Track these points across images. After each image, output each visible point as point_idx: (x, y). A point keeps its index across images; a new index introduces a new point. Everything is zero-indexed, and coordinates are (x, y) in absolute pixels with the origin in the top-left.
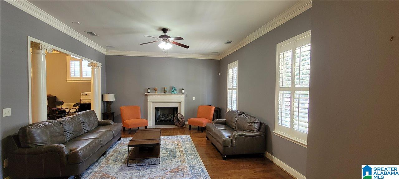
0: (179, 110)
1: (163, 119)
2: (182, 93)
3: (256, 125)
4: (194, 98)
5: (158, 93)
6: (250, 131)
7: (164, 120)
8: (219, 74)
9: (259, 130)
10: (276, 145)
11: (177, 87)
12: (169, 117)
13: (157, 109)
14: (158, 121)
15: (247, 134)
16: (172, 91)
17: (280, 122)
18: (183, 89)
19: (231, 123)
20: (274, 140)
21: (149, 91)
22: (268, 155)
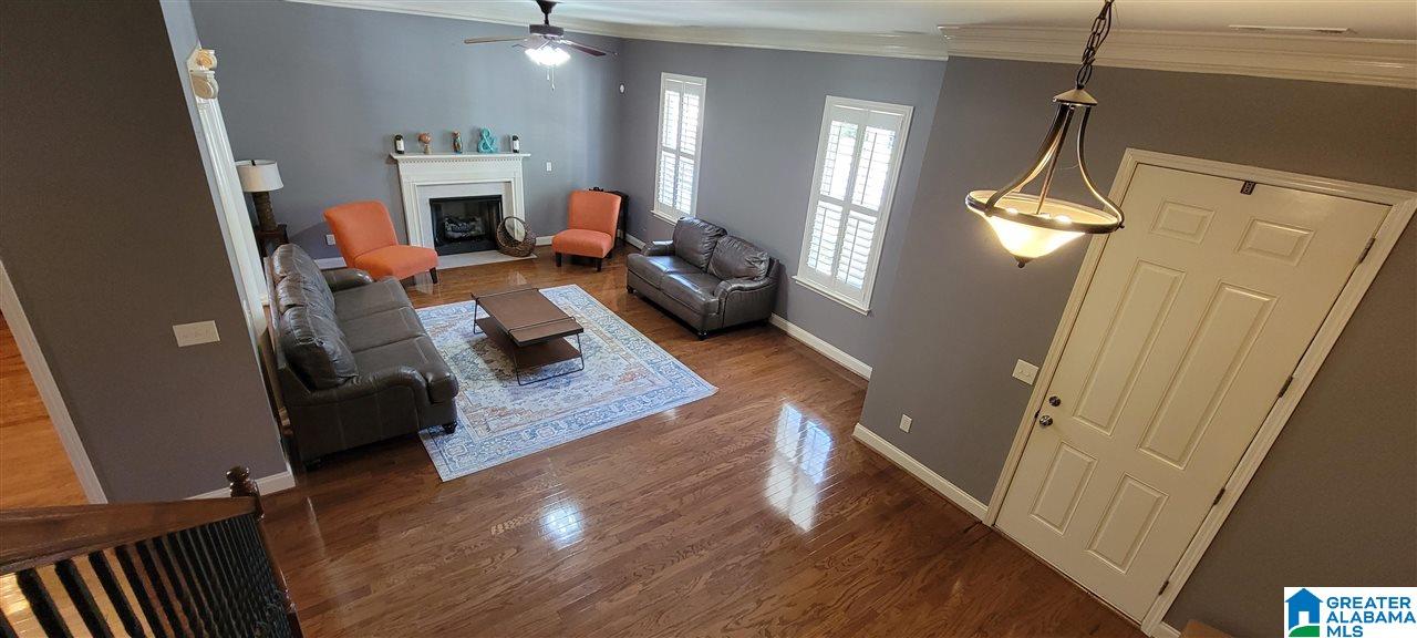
0: (508, 208)
1: (457, 235)
2: (515, 151)
3: (763, 266)
4: (549, 167)
5: (433, 153)
6: (752, 279)
7: (460, 239)
8: (622, 88)
9: (767, 276)
10: (794, 302)
11: (496, 130)
12: (474, 226)
13: (436, 204)
14: (444, 242)
15: (747, 286)
16: (479, 143)
17: (811, 263)
18: (515, 138)
19: (696, 255)
20: (792, 292)
21: (401, 145)
22: (777, 320)
